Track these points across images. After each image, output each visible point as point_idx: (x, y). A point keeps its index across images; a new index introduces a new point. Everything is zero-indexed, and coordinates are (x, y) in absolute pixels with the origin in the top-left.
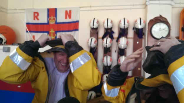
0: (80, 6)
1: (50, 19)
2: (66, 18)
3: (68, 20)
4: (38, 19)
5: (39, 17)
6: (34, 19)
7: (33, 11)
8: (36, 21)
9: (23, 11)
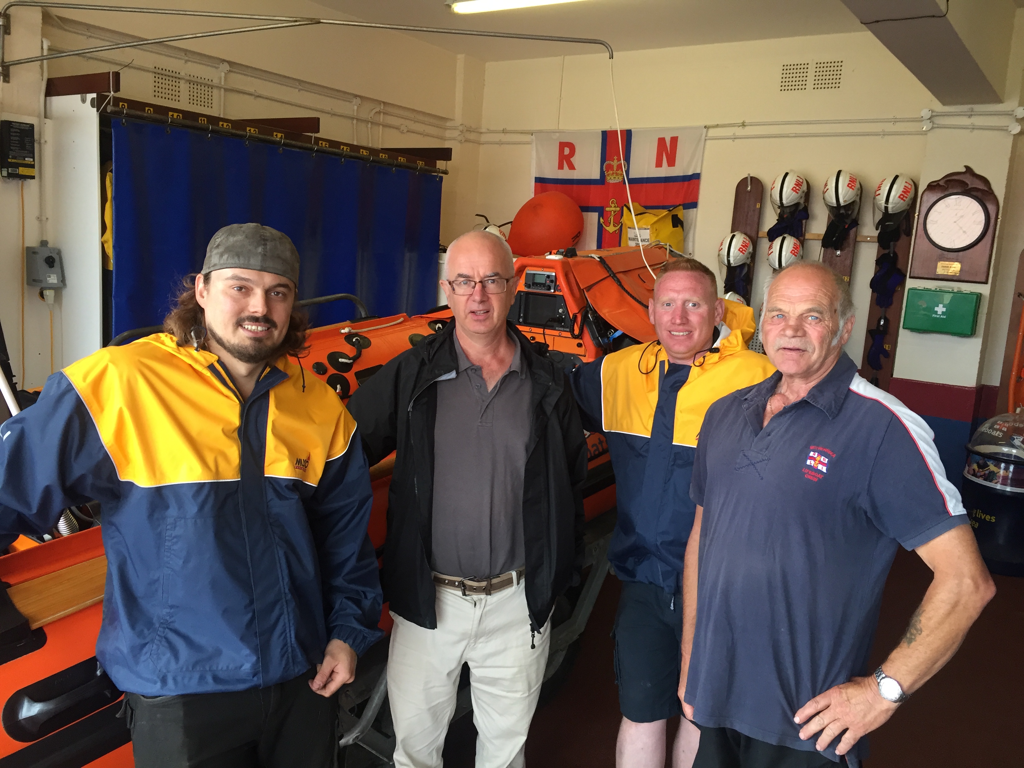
0: (708, 123)
1: (610, 167)
2: (659, 164)
3: (665, 171)
4: (572, 167)
5: (575, 160)
6: (561, 167)
7: (558, 138)
8: (565, 174)
9: (527, 138)
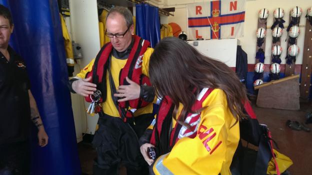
1: (214, 12)
2: (231, 10)
3: (233, 12)
5: (202, 11)
6: (197, 14)
7: (195, 5)
9: (185, 6)
